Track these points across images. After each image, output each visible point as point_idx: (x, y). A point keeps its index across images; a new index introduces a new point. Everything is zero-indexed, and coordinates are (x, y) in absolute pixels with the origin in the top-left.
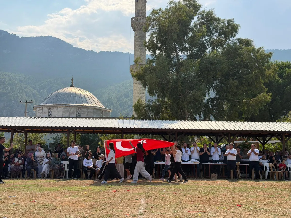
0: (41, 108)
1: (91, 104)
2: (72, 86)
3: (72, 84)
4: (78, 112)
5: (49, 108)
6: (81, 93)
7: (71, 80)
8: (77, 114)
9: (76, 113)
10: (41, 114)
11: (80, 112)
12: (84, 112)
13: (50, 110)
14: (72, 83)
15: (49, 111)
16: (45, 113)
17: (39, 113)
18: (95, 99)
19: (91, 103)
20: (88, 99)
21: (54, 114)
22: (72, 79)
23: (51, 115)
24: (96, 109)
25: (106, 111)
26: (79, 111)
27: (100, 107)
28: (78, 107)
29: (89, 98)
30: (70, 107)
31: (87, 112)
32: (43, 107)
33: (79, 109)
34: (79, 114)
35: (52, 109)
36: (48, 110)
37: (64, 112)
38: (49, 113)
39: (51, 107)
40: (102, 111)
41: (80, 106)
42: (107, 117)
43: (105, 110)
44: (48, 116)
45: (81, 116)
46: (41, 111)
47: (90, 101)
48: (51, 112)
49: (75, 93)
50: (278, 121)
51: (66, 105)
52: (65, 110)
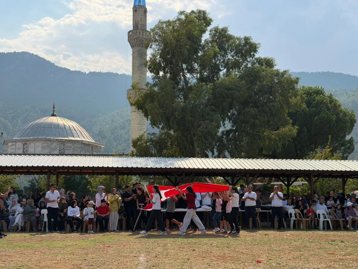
0: (13, 143)
1: (78, 138)
2: (53, 115)
3: (54, 113)
4: (62, 148)
5: (24, 143)
6: (66, 124)
7: (53, 108)
8: (61, 150)
9: (59, 148)
10: (14, 150)
11: (64, 148)
12: (69, 147)
13: (25, 145)
14: (54, 111)
15: (24, 147)
16: (19, 149)
17: (11, 148)
18: (83, 131)
19: (77, 136)
20: (74, 132)
21: (31, 150)
22: (54, 106)
23: (26, 151)
24: (85, 144)
25: (97, 146)
26: (63, 146)
27: (90, 141)
28: (62, 142)
29: (75, 130)
30: (51, 141)
31: (72, 148)
32: (16, 142)
33: (62, 144)
34: (63, 150)
35: (27, 144)
36: (23, 145)
37: (43, 148)
38: (23, 149)
39: (27, 141)
40: (92, 147)
41: (64, 141)
42: (98, 154)
43: (96, 145)
44: (22, 153)
45: (65, 153)
46: (14, 146)
47: (76, 133)
48: (26, 147)
49: (57, 124)
50: (306, 159)
51: (46, 139)
52: (45, 145)
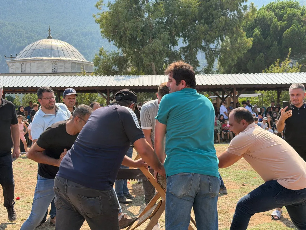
0: (13, 64)
1: (69, 58)
2: (49, 37)
3: (50, 35)
4: (54, 67)
5: (21, 63)
6: (58, 45)
7: (49, 30)
8: (53, 69)
9: (51, 67)
10: (14, 69)
11: (56, 67)
12: (60, 66)
13: (23, 65)
14: (50, 34)
15: (22, 67)
16: (18, 68)
17: (11, 68)
18: (75, 51)
19: (69, 56)
20: (66, 52)
21: (28, 70)
22: (49, 29)
23: (24, 70)
24: (75, 63)
25: (87, 65)
26: (55, 65)
27: (80, 60)
28: (54, 61)
29: (67, 51)
30: (44, 61)
31: (64, 67)
32: (15, 63)
33: (54, 64)
34: (55, 69)
35: (25, 64)
36: (21, 65)
37: (37, 67)
38: (22, 69)
39: (24, 62)
40: (83, 65)
41: (56, 60)
42: (89, 72)
43: (87, 63)
44: (21, 72)
45: (58, 72)
46: (14, 67)
47: (68, 54)
48: (24, 67)
51: (40, 60)
52: (39, 65)
